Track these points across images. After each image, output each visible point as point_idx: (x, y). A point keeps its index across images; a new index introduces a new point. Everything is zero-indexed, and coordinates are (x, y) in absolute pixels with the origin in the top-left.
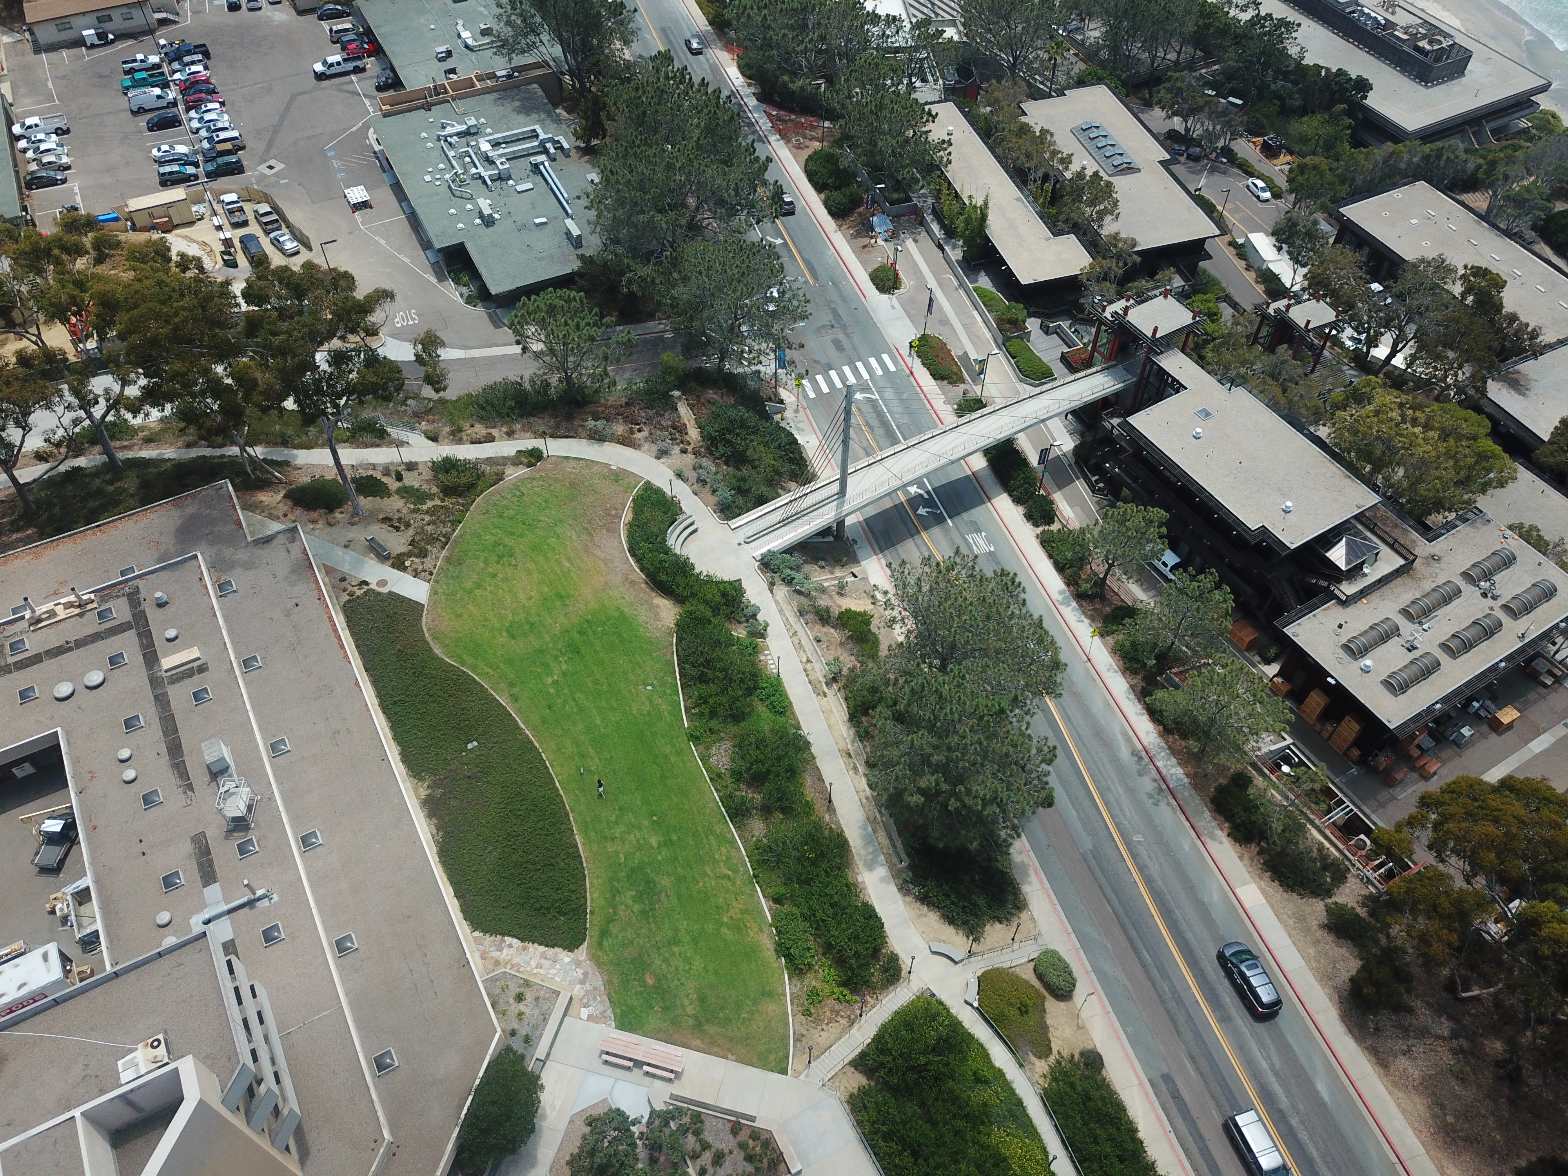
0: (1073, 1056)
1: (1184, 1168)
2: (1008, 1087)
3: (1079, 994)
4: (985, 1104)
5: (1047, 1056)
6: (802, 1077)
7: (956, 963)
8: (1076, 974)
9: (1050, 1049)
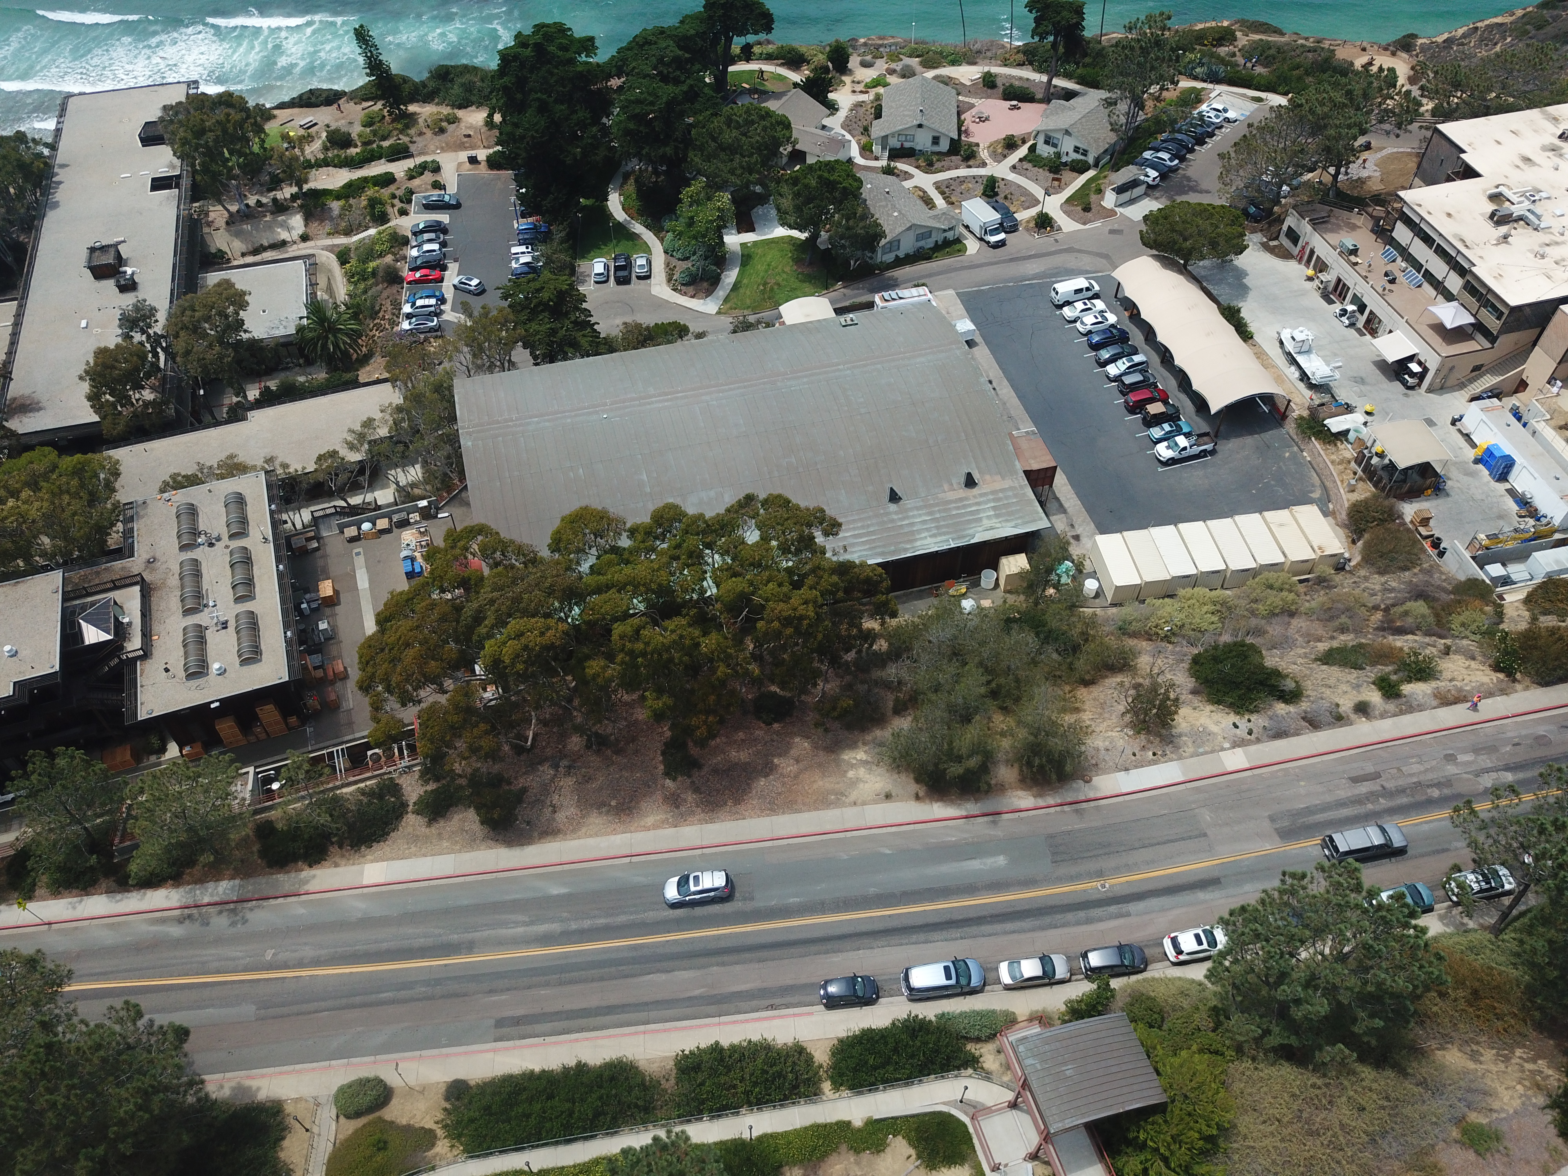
0: (445, 1109)
1: (577, 1040)
3: (391, 1078)
5: (435, 1137)
8: (371, 1075)
9: (431, 1131)
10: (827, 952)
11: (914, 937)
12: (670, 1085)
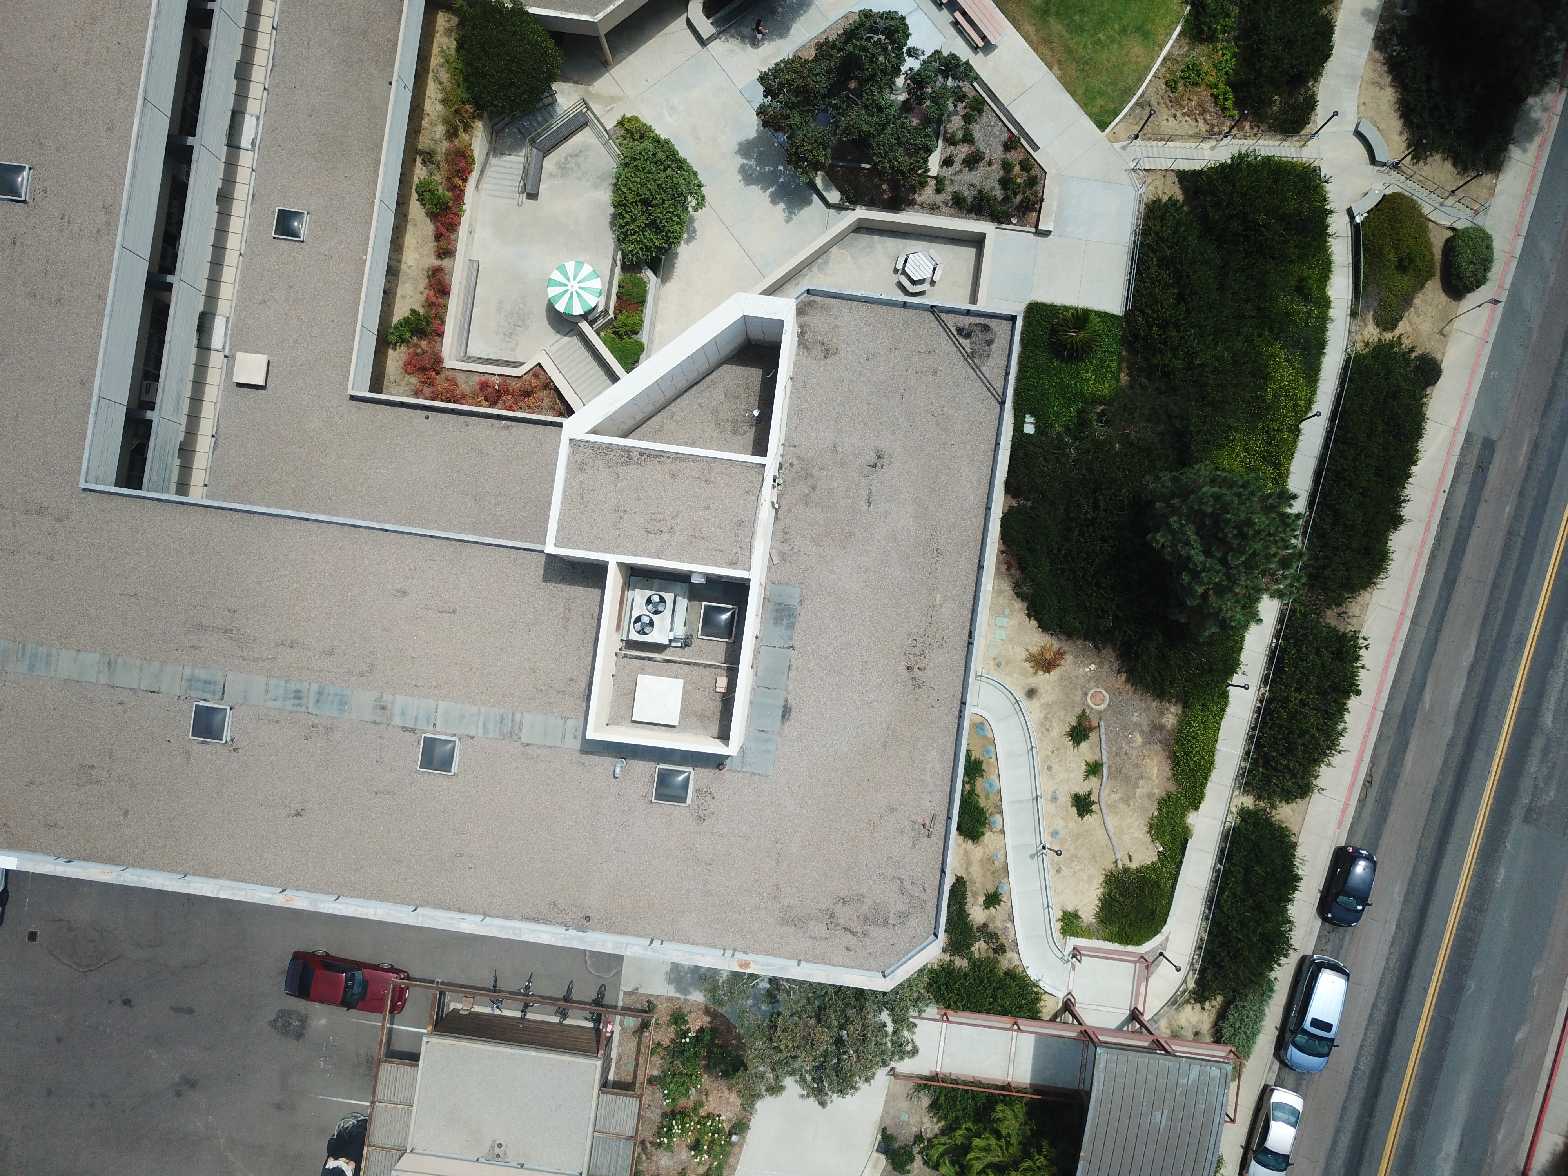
0: (1412, 350)
1: (1427, 530)
2: (1323, 320)
3: (1473, 299)
5: (1386, 330)
6: (1117, 146)
7: (1373, 161)
8: (1490, 275)
9: (1394, 326)
11: (1383, 1007)
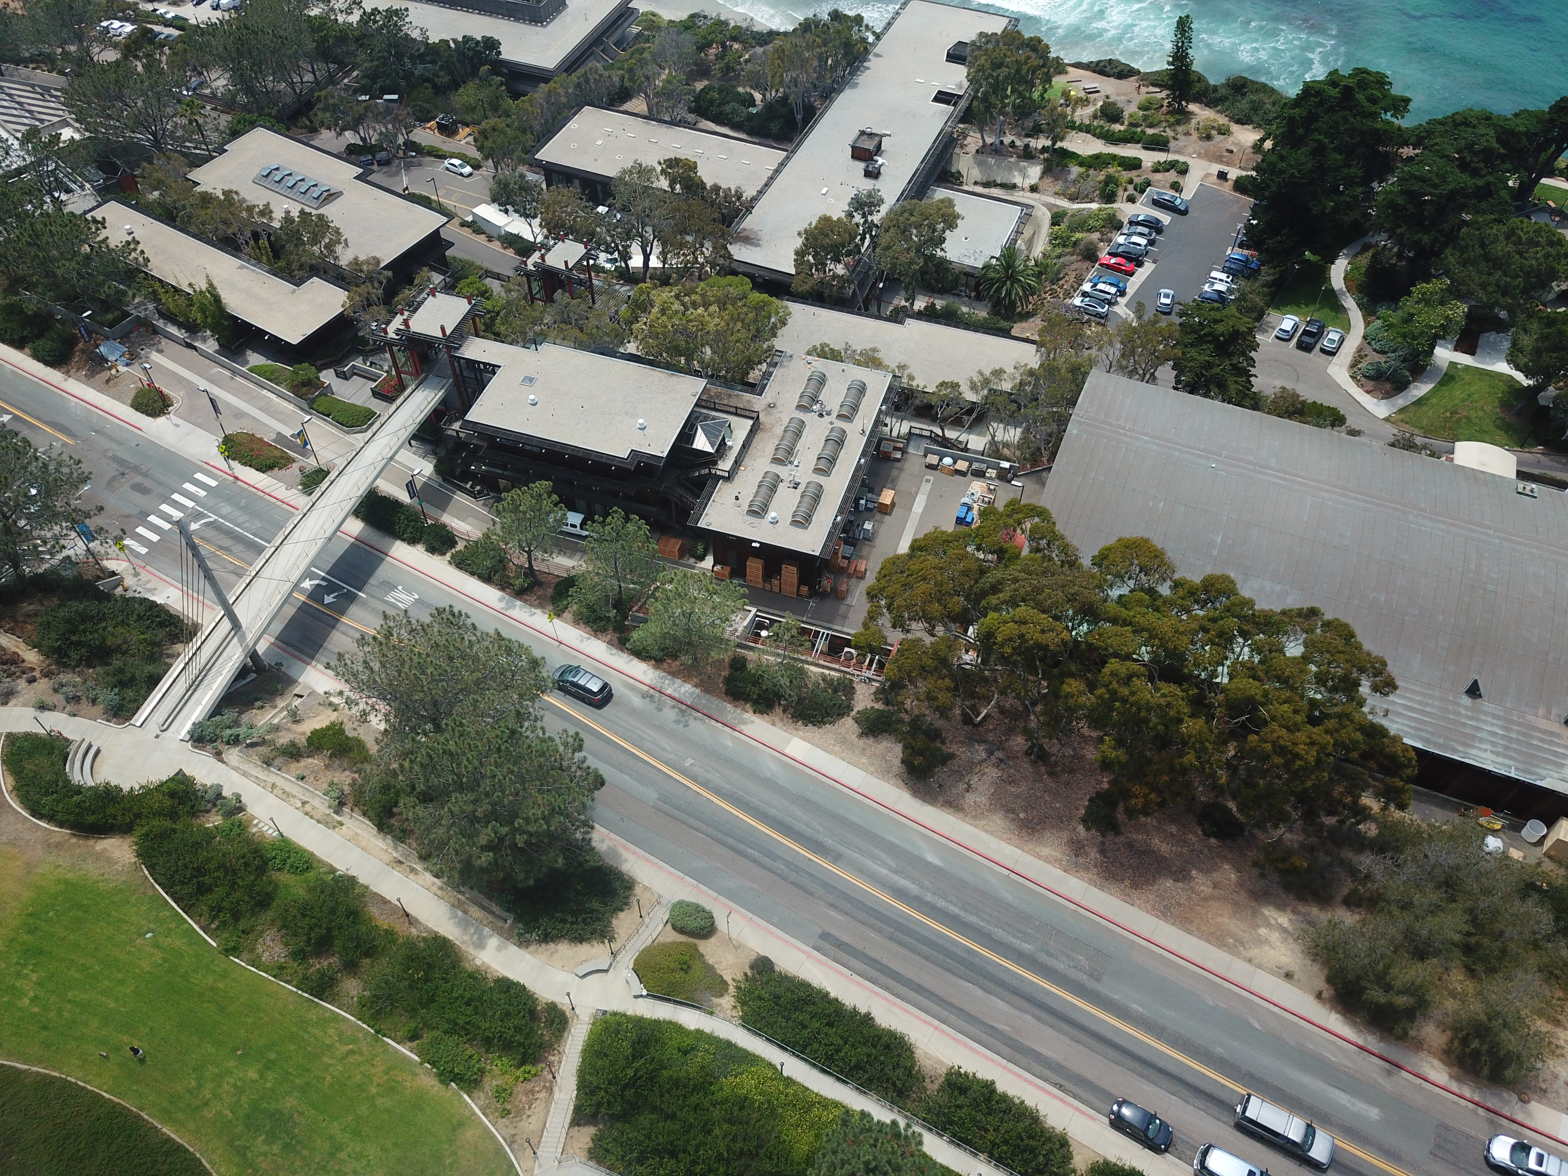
0: (746, 974)
1: (877, 994)
2: (712, 1039)
4: (703, 1068)
5: (726, 990)
7: (606, 971)
8: (708, 907)
9: (725, 983)
10: (1141, 1075)
12: (932, 1088)
